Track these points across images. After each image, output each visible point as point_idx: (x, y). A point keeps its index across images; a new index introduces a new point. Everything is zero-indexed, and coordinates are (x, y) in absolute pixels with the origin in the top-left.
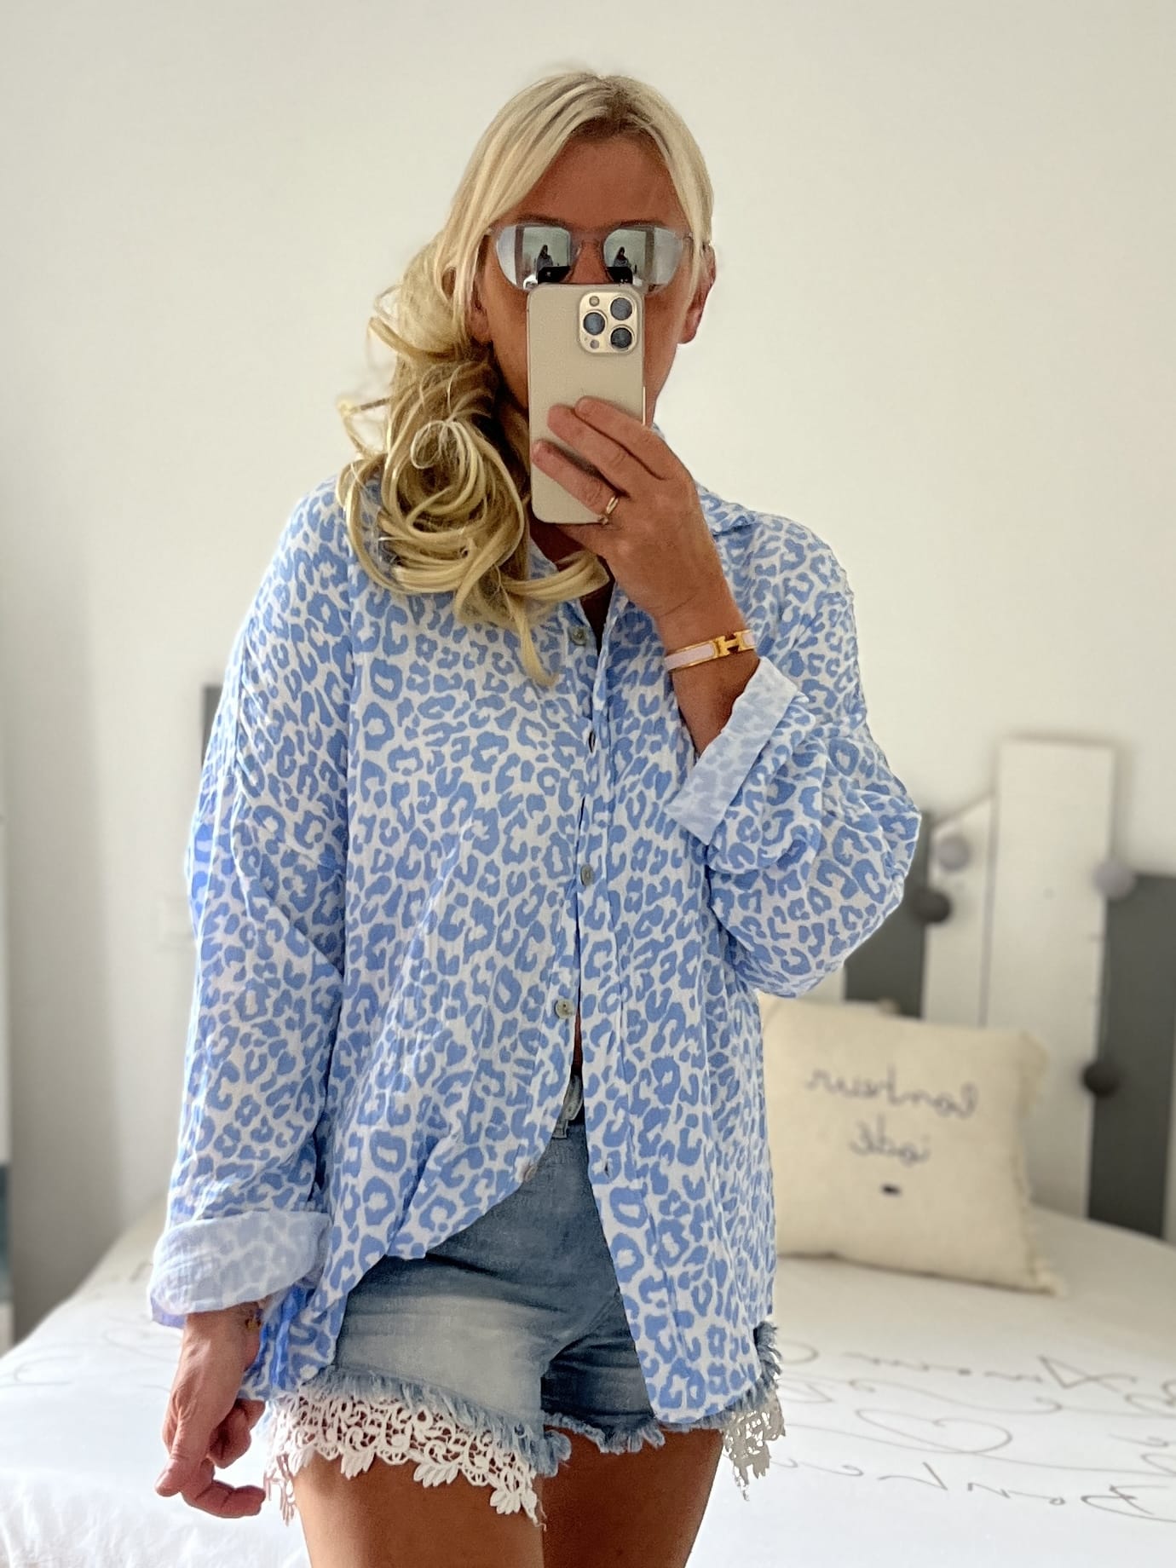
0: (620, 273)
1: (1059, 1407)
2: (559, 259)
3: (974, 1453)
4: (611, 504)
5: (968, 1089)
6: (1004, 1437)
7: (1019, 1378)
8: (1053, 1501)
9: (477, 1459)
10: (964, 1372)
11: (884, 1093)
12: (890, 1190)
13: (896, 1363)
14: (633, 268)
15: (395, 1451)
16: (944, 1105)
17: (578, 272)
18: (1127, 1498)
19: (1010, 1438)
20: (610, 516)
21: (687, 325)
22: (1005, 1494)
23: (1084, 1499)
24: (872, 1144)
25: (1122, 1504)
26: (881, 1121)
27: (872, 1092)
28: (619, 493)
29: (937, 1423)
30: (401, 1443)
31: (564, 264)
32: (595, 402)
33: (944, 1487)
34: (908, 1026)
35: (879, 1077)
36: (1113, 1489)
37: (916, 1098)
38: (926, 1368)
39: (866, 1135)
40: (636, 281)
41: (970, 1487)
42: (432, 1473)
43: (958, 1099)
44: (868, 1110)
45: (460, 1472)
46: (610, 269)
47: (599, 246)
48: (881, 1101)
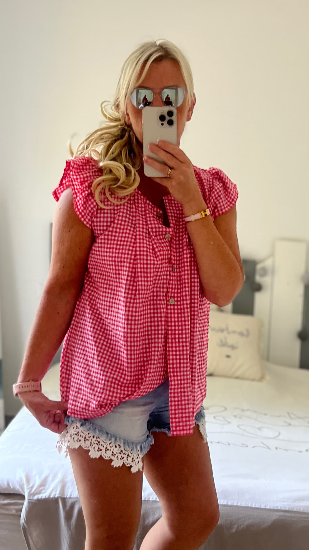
4: (170, 171)
5: (248, 330)
9: (129, 459)
12: (228, 356)
15: (107, 455)
16: (241, 334)
20: (169, 175)
21: (188, 116)
26: (225, 338)
27: (222, 330)
30: (109, 453)
32: (164, 142)
35: (224, 327)
37: (234, 332)
39: (222, 342)
42: (117, 463)
43: (245, 332)
44: (222, 335)
45: (124, 463)
48: (225, 333)
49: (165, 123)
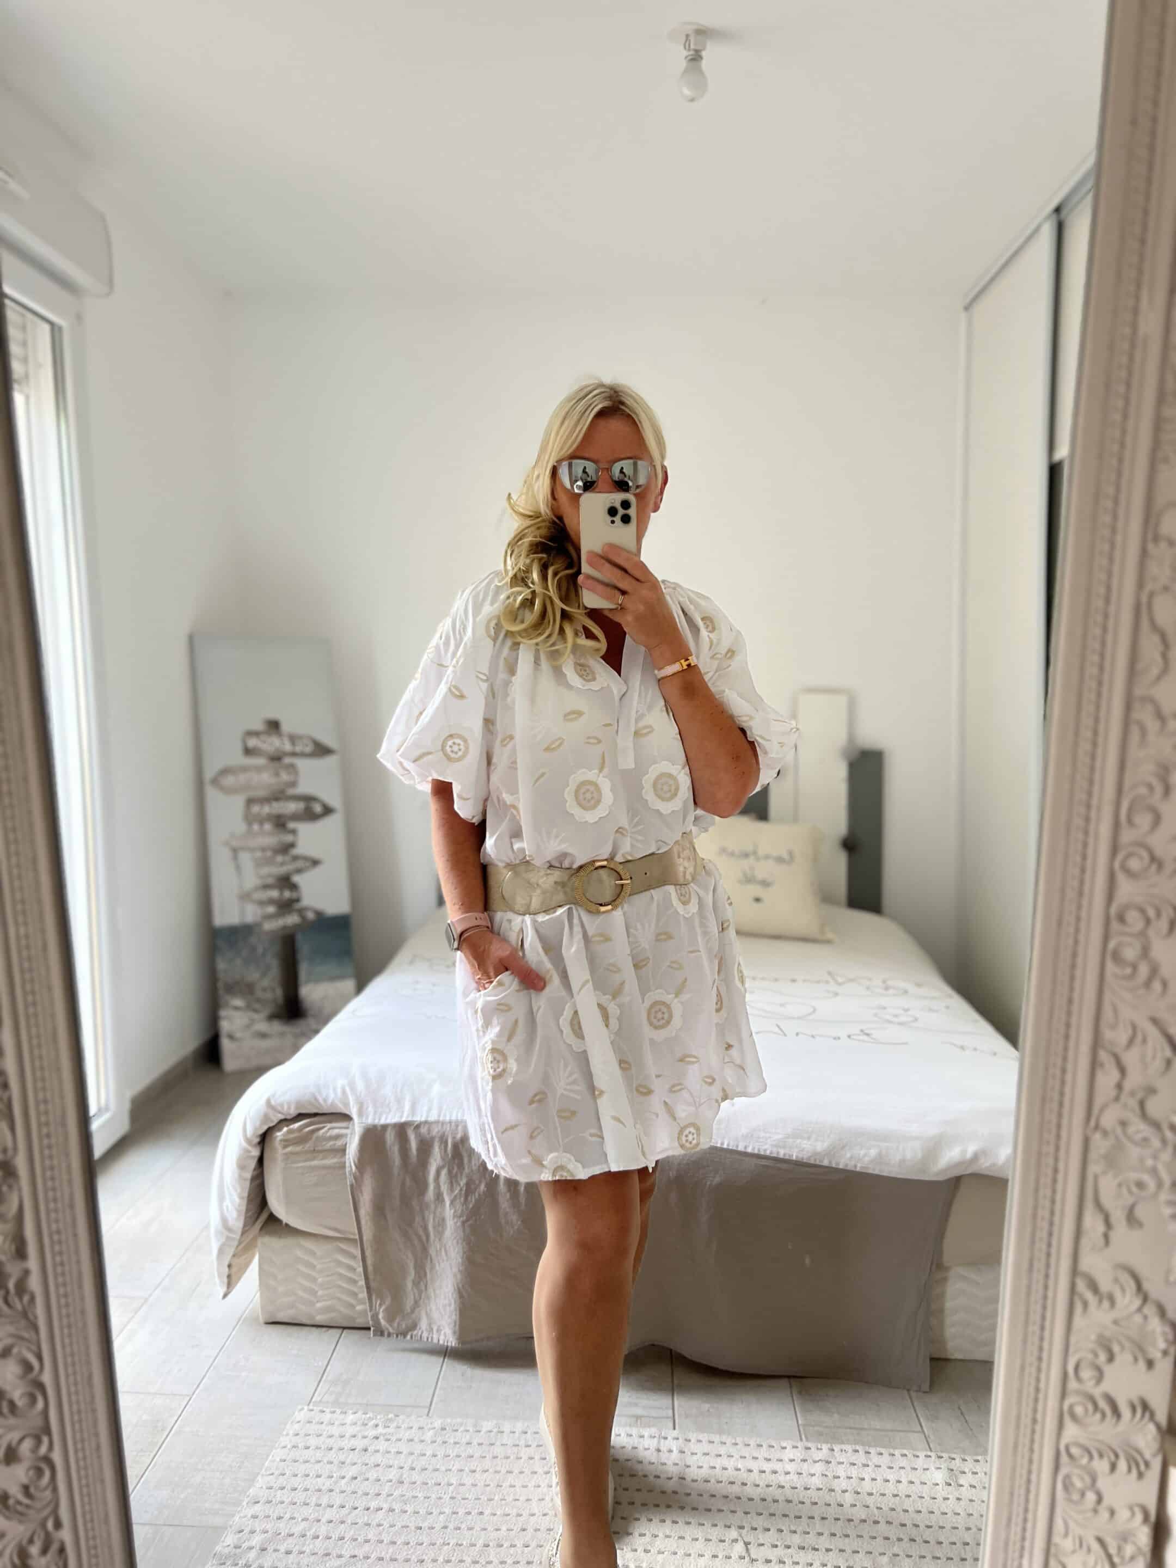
1: (836, 994)
3: (799, 1018)
4: (621, 599)
5: (791, 853)
6: (812, 1010)
7: (818, 982)
10: (794, 981)
11: (752, 857)
12: (758, 900)
13: (763, 979)
16: (780, 860)
17: (600, 484)
18: (868, 1035)
19: (815, 1010)
20: (621, 605)
21: (655, 502)
22: (813, 1036)
23: (849, 1036)
24: (749, 879)
25: (865, 1037)
26: (752, 869)
27: (746, 855)
28: (624, 593)
29: (782, 1005)
31: (595, 480)
32: (612, 546)
33: (785, 1035)
34: (761, 825)
35: (750, 848)
36: (862, 1031)
37: (767, 857)
38: (776, 980)
39: (745, 875)
41: (797, 1034)
43: (786, 856)
44: (746, 863)
46: (616, 482)
47: (611, 469)
48: (751, 860)
49: (617, 519)
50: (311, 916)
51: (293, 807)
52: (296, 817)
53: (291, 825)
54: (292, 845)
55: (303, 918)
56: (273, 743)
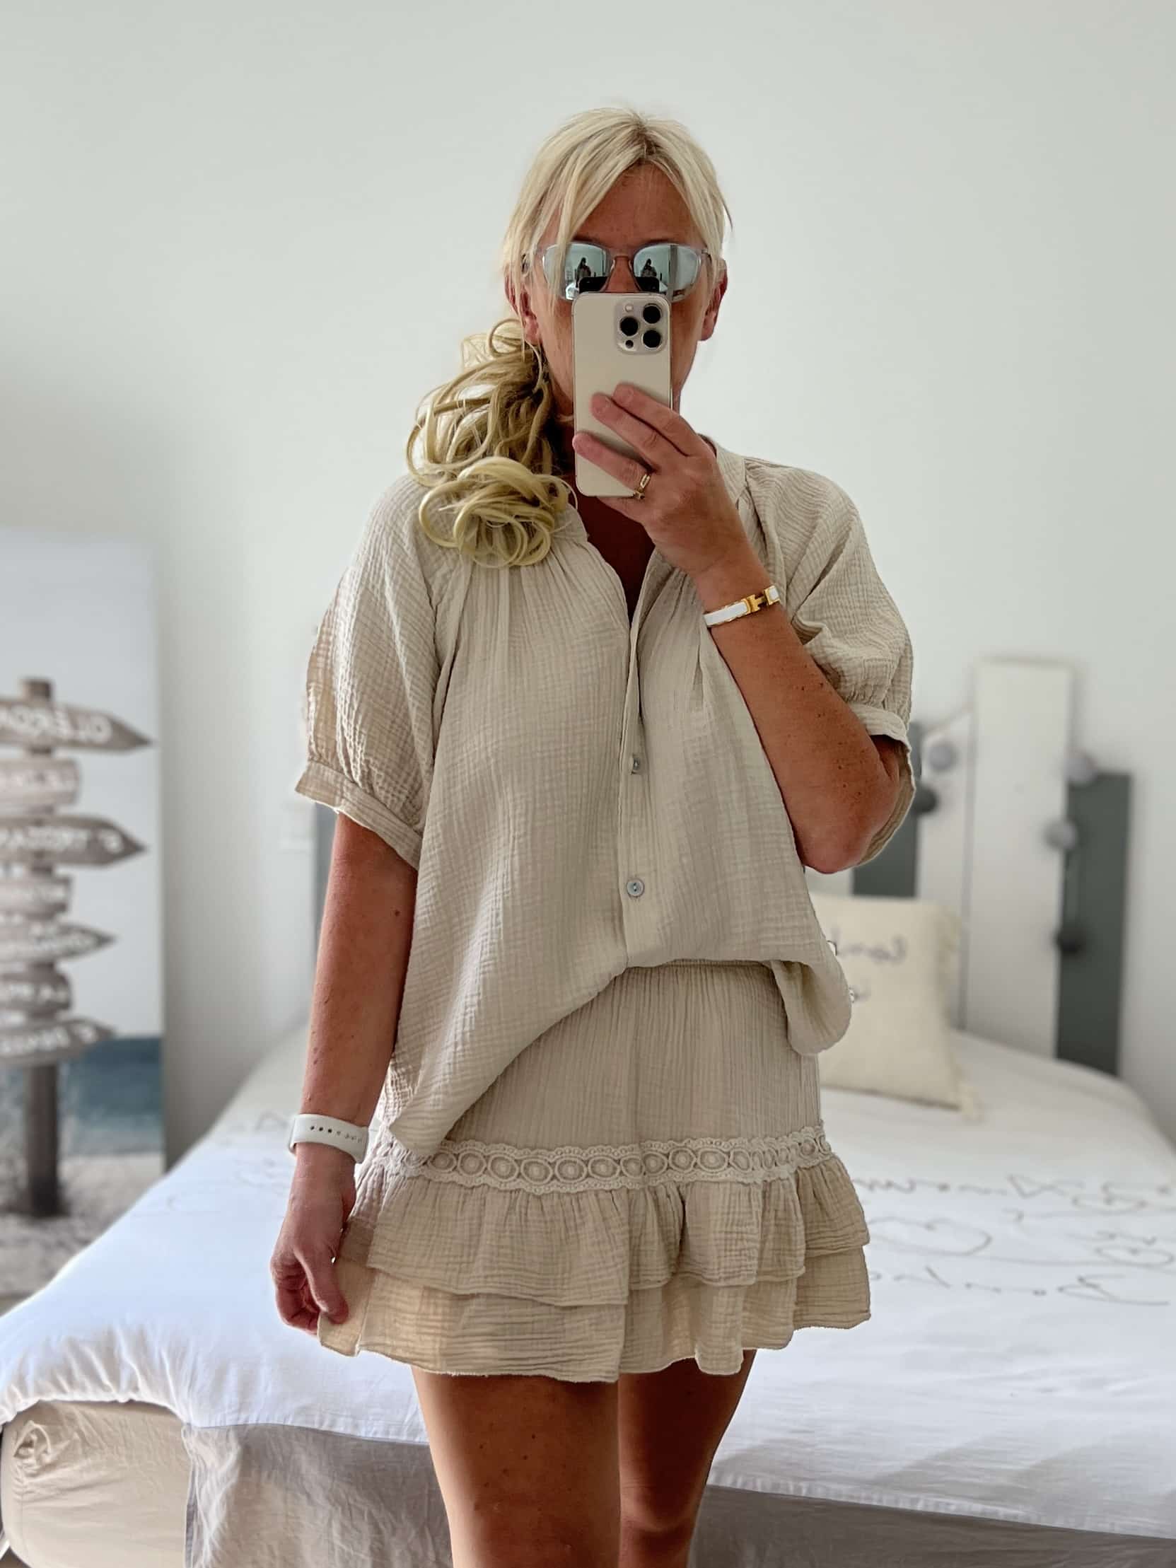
0: (648, 283)
1: (1021, 1215)
2: (597, 270)
3: (962, 1254)
4: (645, 480)
7: (987, 1192)
8: (1036, 1293)
10: (943, 1188)
14: (658, 277)
18: (1093, 1286)
20: (644, 490)
21: (705, 322)
22: (994, 1289)
23: (1061, 1289)
25: (1091, 1292)
28: (650, 469)
29: (928, 1228)
31: (600, 274)
33: (942, 1285)
36: (1081, 1280)
40: (662, 287)
46: (639, 279)
47: (630, 260)
49: (638, 339)
50: (88, 1035)
51: (66, 838)
52: (71, 857)
53: (62, 871)
54: (62, 907)
55: (74, 1037)
56: (36, 723)
